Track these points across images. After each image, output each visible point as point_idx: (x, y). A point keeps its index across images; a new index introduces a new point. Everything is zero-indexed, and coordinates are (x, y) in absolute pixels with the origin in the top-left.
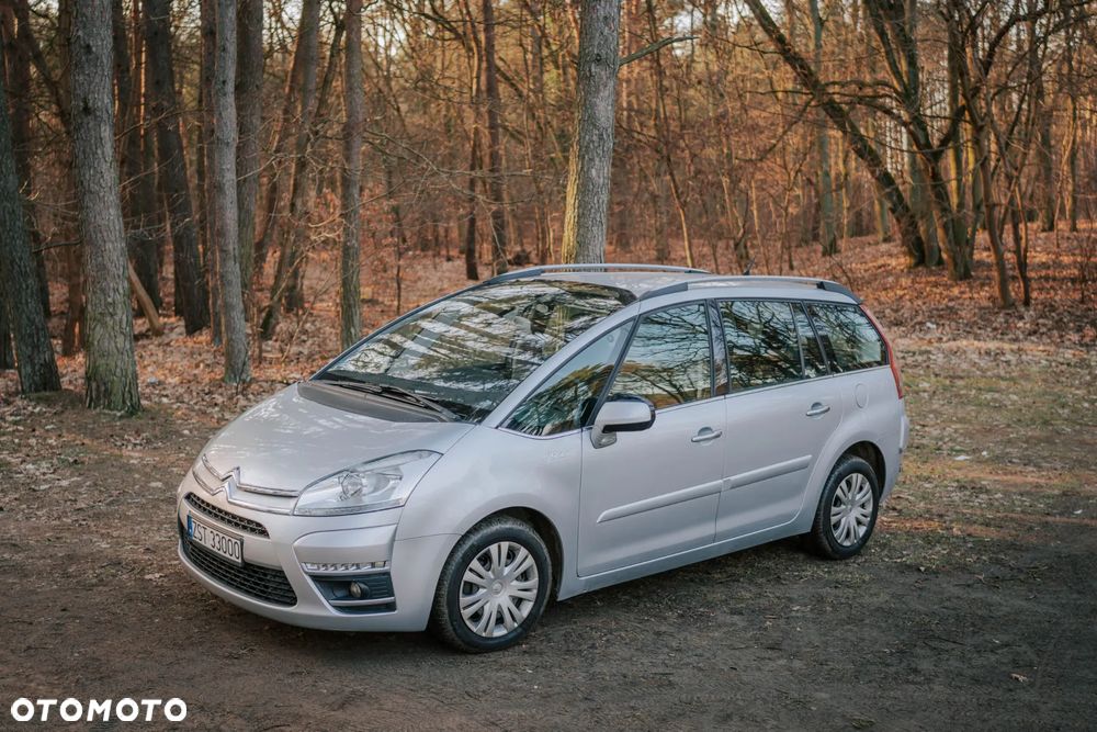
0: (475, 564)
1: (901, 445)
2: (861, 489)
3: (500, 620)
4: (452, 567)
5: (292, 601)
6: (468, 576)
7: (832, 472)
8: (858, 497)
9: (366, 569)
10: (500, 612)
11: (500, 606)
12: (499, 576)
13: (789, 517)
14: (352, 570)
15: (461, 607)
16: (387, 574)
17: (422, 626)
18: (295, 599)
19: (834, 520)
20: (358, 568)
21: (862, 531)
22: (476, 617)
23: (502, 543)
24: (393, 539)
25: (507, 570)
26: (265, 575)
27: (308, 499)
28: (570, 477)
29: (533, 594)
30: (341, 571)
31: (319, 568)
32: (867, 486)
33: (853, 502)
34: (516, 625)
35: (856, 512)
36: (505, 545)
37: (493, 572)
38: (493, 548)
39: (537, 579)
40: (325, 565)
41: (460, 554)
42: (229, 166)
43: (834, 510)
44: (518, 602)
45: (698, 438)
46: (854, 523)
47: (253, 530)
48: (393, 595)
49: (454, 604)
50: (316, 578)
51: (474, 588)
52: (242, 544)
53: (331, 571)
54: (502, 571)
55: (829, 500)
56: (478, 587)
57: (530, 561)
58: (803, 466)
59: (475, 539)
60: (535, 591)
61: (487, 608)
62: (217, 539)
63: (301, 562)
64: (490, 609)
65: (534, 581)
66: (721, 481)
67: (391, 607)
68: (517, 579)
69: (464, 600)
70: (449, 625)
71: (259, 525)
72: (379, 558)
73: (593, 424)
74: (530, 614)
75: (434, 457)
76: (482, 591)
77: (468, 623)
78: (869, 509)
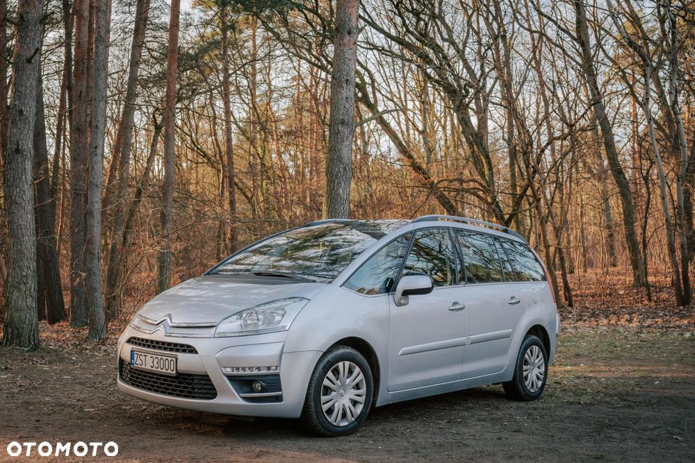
0: (330, 374)
1: (557, 332)
2: (538, 357)
3: (344, 416)
4: (317, 375)
5: (214, 395)
6: (326, 382)
7: (522, 344)
8: (537, 361)
9: (264, 372)
10: (344, 410)
11: (344, 405)
12: (343, 386)
13: (500, 368)
14: (256, 372)
15: (322, 403)
16: (278, 375)
17: (298, 414)
18: (216, 394)
19: (525, 373)
20: (259, 370)
21: (540, 383)
22: (330, 411)
23: (346, 362)
24: (282, 352)
25: (348, 381)
26: (193, 380)
27: (223, 328)
28: (384, 323)
29: (362, 399)
30: (248, 372)
31: (233, 371)
32: (541, 355)
33: (534, 364)
34: (353, 419)
35: (536, 371)
36: (347, 363)
37: (340, 381)
38: (340, 364)
39: (365, 389)
40: (238, 369)
41: (321, 366)
42: (97, 200)
43: (525, 367)
44: (355, 403)
45: (453, 308)
46: (535, 378)
47: (184, 351)
48: (281, 391)
49: (318, 400)
50: (231, 378)
51: (329, 392)
52: (177, 360)
53: (241, 372)
54: (345, 381)
55: (522, 362)
56: (332, 390)
57: (361, 376)
58: (507, 336)
59: (330, 357)
60: (364, 397)
61: (336, 405)
62: (156, 361)
63: (220, 367)
64: (338, 407)
65: (363, 390)
66: (465, 338)
67: (279, 399)
68: (353, 388)
69: (324, 398)
70: (314, 414)
71: (189, 346)
72: (273, 363)
73: (395, 291)
74: (361, 412)
75: (305, 302)
76: (333, 393)
77: (325, 414)
78: (543, 369)
